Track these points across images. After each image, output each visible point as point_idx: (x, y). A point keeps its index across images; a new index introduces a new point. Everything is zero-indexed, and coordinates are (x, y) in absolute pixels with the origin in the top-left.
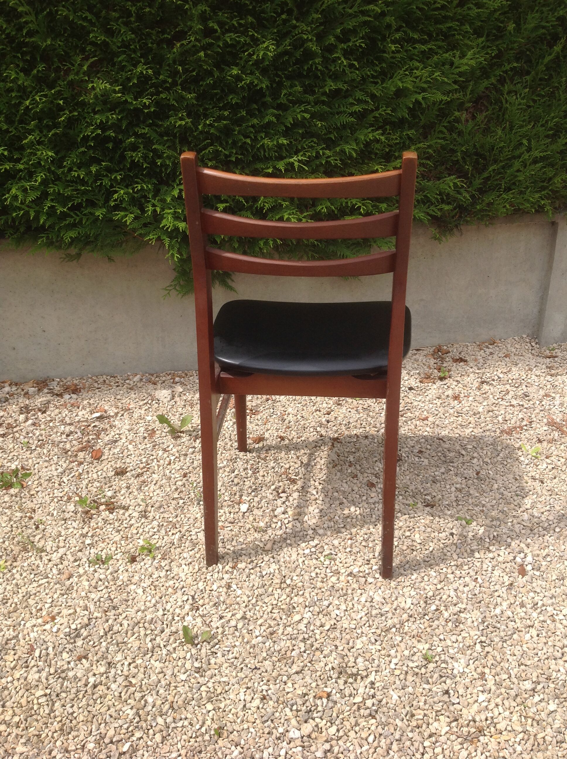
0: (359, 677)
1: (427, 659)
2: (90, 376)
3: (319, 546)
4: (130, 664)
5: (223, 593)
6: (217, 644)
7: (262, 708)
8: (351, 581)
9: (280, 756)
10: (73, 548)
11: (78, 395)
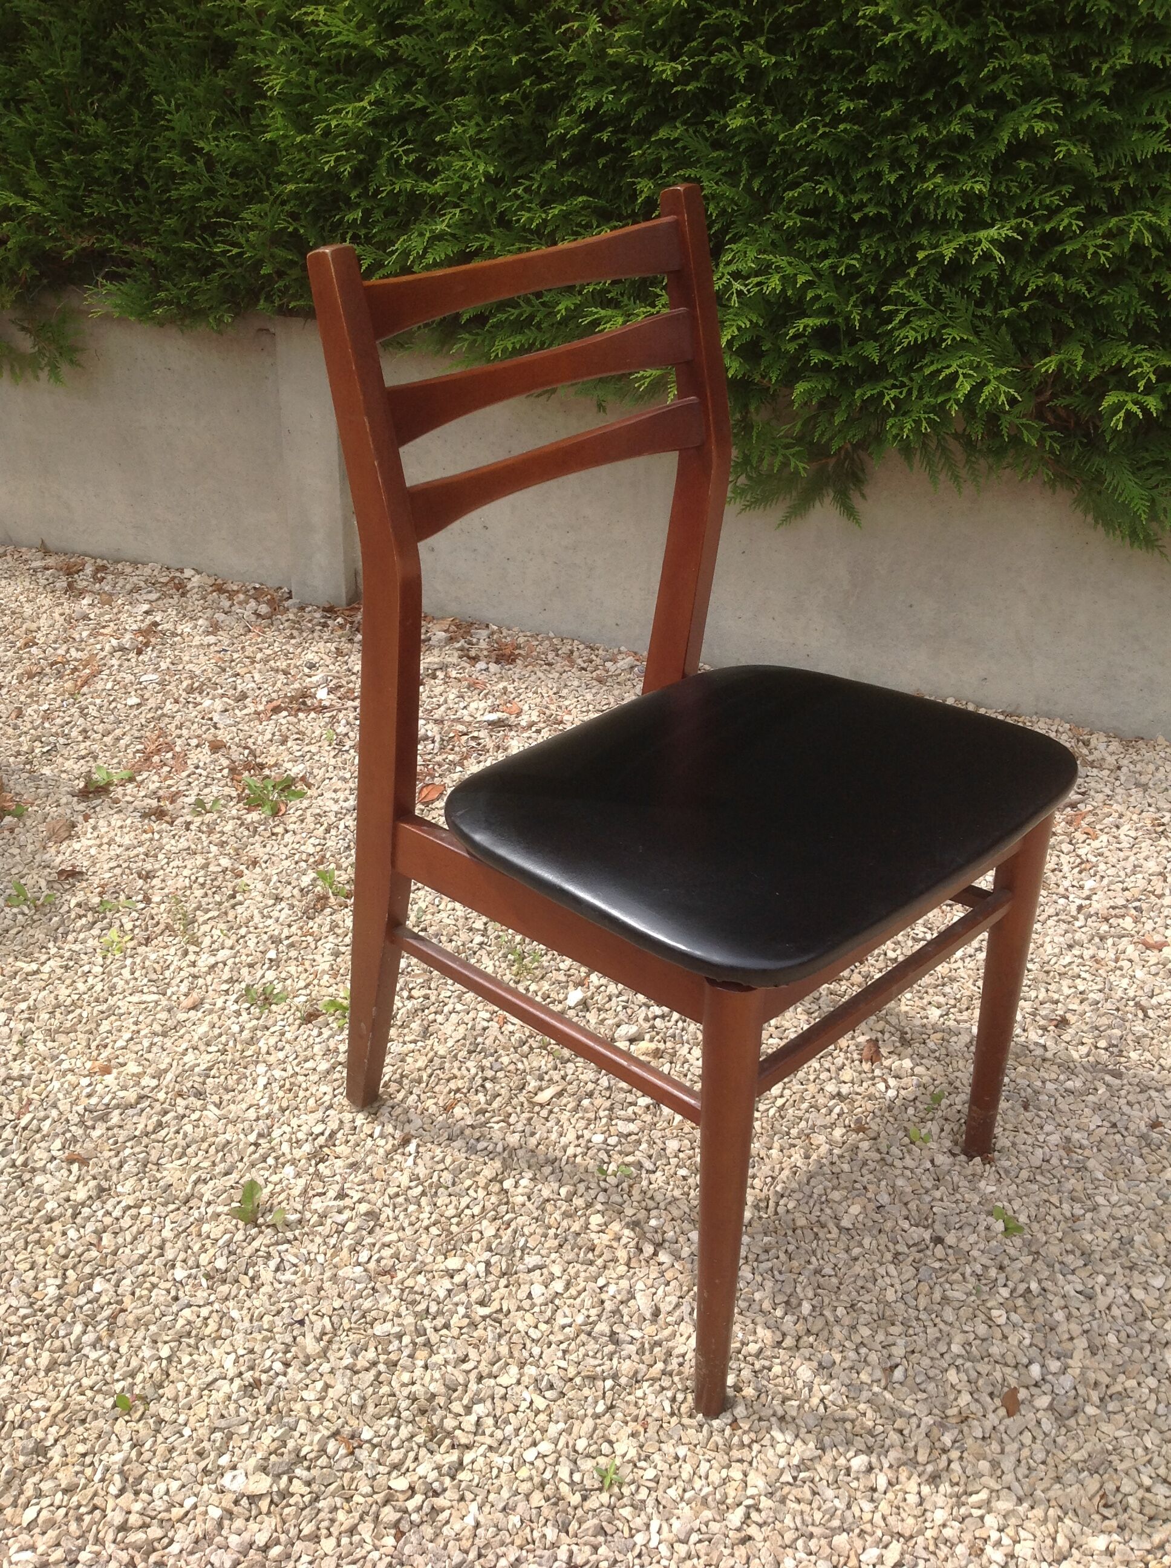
0: (448, 1441)
1: (606, 1481)
2: (551, 635)
3: (634, 1137)
4: (129, 1207)
5: (381, 1151)
6: (289, 1242)
7: (236, 1401)
8: (624, 1240)
9: (182, 1506)
10: (244, 957)
11: (502, 668)
